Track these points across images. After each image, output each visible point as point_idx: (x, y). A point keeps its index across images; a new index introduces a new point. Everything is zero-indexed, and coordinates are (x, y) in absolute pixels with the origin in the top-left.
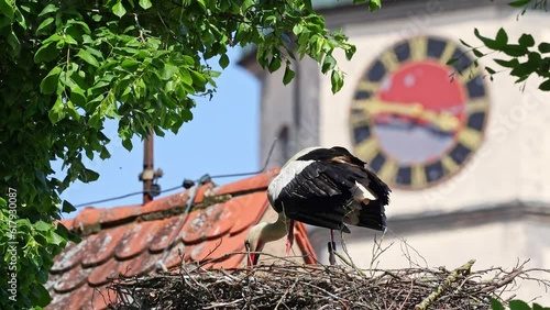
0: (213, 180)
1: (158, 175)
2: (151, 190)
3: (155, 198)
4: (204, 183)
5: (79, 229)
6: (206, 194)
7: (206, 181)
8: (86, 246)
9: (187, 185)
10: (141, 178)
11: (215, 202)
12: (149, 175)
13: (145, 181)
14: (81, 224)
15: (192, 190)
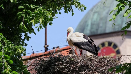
0: (59, 47)
1: (48, 46)
2: (46, 49)
3: (47, 51)
4: (57, 48)
5: (31, 58)
6: (58, 50)
7: (58, 47)
8: (33, 61)
9: (54, 48)
10: (44, 47)
11: (60, 52)
12: (46, 46)
13: (45, 48)
14: (32, 57)
15: (55, 49)
